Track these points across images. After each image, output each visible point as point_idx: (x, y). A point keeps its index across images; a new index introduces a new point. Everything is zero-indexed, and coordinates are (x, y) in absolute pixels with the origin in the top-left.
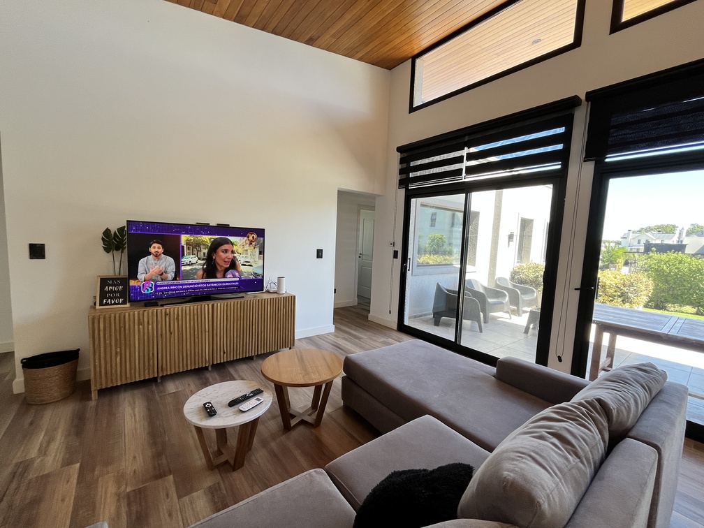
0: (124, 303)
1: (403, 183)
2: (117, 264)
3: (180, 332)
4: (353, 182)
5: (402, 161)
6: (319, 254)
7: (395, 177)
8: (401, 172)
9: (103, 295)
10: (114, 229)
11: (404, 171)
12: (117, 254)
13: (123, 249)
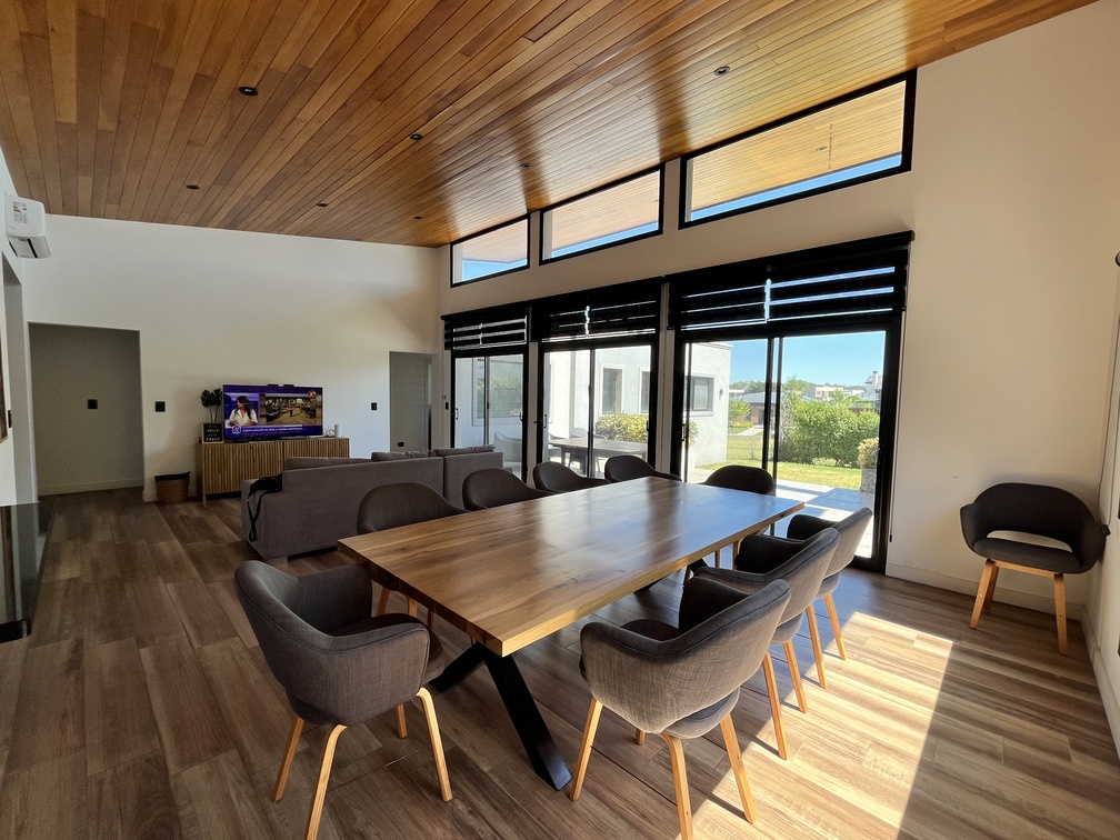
0: (221, 440)
1: (448, 345)
2: (214, 415)
3: (260, 460)
4: (405, 344)
5: (446, 327)
6: (374, 407)
7: (442, 341)
8: (446, 336)
9: (206, 435)
10: (211, 390)
11: (449, 336)
12: (214, 408)
13: (219, 404)
